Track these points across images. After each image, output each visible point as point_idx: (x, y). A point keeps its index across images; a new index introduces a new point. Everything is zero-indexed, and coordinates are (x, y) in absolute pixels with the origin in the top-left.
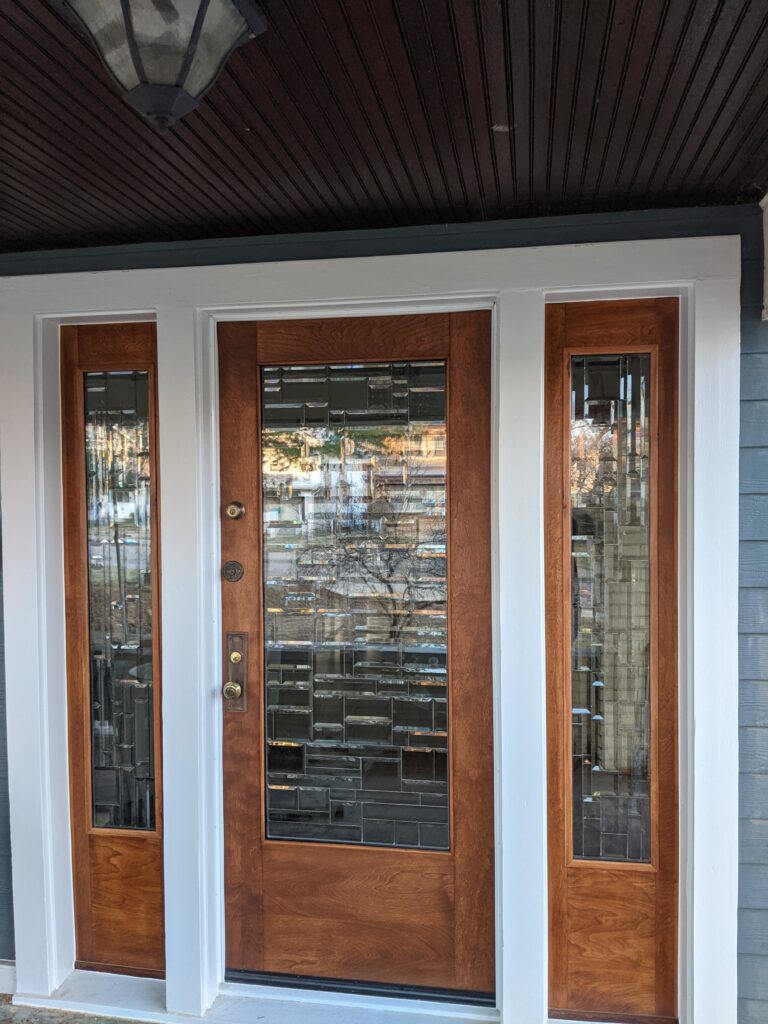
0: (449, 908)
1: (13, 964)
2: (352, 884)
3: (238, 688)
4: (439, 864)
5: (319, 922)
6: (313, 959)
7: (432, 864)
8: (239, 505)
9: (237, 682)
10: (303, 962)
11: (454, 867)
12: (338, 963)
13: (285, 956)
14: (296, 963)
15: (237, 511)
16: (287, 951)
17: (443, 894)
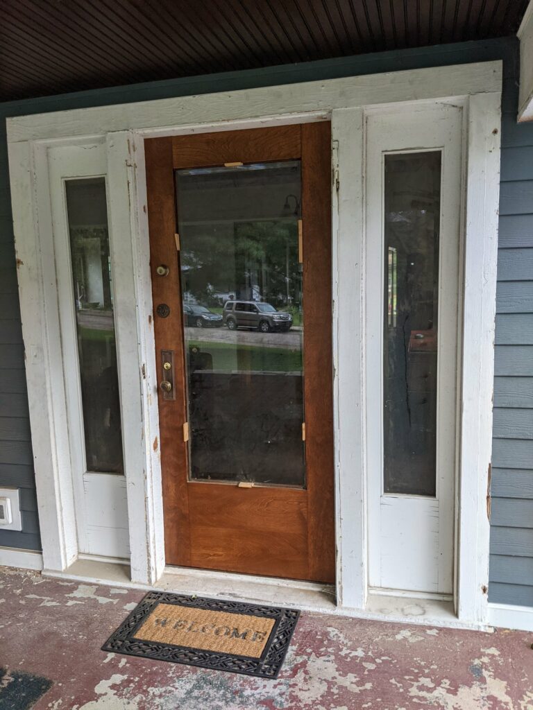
0: (304, 522)
1: (41, 553)
2: (244, 507)
3: (169, 385)
4: (298, 495)
5: (223, 531)
6: (221, 553)
7: (293, 495)
8: (165, 267)
9: (169, 381)
10: (214, 555)
11: (307, 497)
12: (236, 556)
13: (204, 551)
14: (211, 556)
15: (164, 271)
16: (204, 548)
17: (301, 514)
